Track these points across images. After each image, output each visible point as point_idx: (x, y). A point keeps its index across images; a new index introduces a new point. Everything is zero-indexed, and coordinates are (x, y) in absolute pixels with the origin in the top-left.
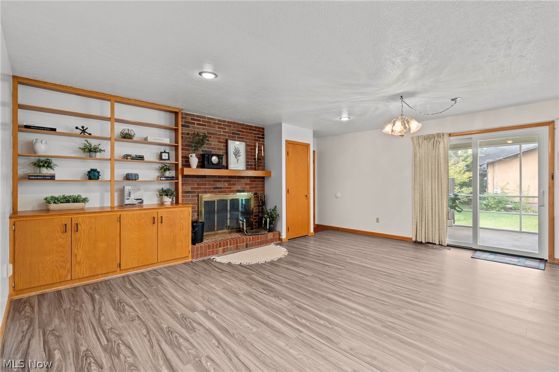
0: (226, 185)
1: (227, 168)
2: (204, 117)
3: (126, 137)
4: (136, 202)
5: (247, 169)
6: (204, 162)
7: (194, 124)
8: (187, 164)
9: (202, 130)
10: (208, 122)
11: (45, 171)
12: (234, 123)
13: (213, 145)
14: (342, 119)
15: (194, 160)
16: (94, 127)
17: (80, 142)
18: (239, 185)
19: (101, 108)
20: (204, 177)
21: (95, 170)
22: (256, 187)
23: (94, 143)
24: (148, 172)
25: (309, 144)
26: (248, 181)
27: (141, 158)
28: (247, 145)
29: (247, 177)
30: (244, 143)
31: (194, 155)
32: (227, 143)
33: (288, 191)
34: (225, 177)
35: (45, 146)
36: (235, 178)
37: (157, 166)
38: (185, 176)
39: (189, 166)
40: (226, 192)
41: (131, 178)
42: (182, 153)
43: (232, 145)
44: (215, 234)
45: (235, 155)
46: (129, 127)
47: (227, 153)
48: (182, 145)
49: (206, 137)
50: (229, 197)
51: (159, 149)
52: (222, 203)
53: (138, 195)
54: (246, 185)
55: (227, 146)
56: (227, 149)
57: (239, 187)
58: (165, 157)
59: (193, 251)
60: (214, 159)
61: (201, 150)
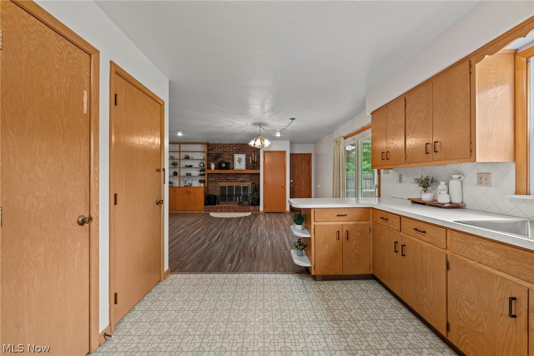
0: (234, 178)
1: (233, 169)
2: (221, 144)
3: (187, 158)
4: (188, 185)
5: (246, 169)
6: (219, 167)
7: (215, 148)
8: (209, 168)
9: (220, 151)
10: (223, 146)
12: (239, 144)
13: (226, 157)
14: (277, 135)
15: (213, 166)
16: (176, 155)
17: (172, 161)
18: (241, 178)
19: (176, 148)
20: (221, 174)
21: (176, 172)
22: (255, 180)
23: (175, 161)
24: (195, 173)
25: (286, 151)
26: (248, 176)
27: (191, 166)
28: (246, 155)
29: (247, 174)
30: (245, 155)
31: (213, 163)
32: (233, 155)
33: (265, 182)
34: (233, 174)
36: (239, 174)
37: (199, 169)
38: (209, 174)
39: (211, 169)
40: (233, 182)
41: (189, 175)
42: (208, 163)
43: (237, 157)
44: (227, 203)
45: (239, 162)
46: (187, 154)
47: (233, 161)
48: (208, 159)
49: (222, 154)
50: (234, 184)
51: (200, 162)
52: (231, 188)
53: (189, 182)
54: (247, 178)
55: (233, 157)
56: (233, 159)
57: (242, 180)
58: (202, 165)
59: (204, 208)
60: (223, 165)
61: (219, 161)
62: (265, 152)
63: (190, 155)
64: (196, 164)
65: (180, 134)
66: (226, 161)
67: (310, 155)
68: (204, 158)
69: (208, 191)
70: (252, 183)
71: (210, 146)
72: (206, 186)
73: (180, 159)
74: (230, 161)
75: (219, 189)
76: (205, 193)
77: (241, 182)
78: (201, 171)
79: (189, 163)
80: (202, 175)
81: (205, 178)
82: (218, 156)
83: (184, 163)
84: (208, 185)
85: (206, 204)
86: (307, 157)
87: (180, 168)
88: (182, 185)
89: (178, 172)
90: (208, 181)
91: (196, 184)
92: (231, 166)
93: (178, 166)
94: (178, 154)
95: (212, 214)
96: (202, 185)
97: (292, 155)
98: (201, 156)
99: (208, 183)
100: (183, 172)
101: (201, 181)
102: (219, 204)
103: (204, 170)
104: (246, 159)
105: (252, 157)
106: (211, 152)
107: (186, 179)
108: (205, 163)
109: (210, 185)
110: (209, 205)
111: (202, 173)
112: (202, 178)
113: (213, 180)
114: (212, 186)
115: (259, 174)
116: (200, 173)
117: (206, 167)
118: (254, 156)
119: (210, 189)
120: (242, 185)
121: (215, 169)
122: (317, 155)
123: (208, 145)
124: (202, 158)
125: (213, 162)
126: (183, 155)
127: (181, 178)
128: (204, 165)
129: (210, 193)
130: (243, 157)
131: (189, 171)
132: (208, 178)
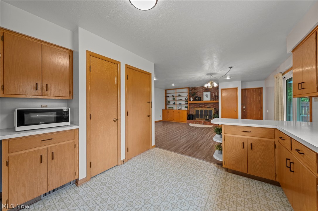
0: (203, 105)
1: (203, 100)
3: (180, 96)
4: (180, 109)
5: (211, 100)
6: (195, 100)
7: (193, 89)
8: (190, 100)
9: (196, 91)
10: (197, 88)
11: (169, 103)
13: (199, 94)
14: (227, 78)
15: (192, 99)
16: (175, 95)
17: (173, 98)
19: (175, 91)
20: (196, 103)
22: (216, 106)
23: (174, 98)
24: (183, 103)
25: (238, 88)
26: (212, 104)
27: (181, 100)
28: (211, 92)
29: (212, 103)
32: (203, 93)
33: (222, 108)
34: (203, 103)
35: (168, 99)
36: (206, 103)
37: (185, 101)
38: (190, 103)
39: (190, 101)
40: (203, 107)
41: (180, 104)
42: (189, 98)
43: (205, 93)
44: (199, 119)
45: (206, 96)
46: (179, 94)
47: (203, 96)
48: (189, 96)
49: (197, 92)
50: (204, 109)
51: (185, 97)
52: (202, 111)
53: (180, 107)
54: (211, 105)
55: (203, 94)
56: (203, 95)
57: (208, 106)
58: (186, 99)
59: (187, 121)
60: (197, 98)
61: (195, 96)
62: (222, 90)
63: (181, 94)
64: (183, 98)
65: (173, 85)
66: (199, 96)
67: (261, 89)
68: (187, 95)
69: (189, 112)
70: (215, 109)
71: (190, 89)
72: (188, 109)
73: (176, 97)
74: (201, 96)
75: (195, 111)
76: (187, 113)
77: (208, 107)
78: (186, 102)
79: (180, 98)
80: (186, 104)
81: (187, 105)
82: (195, 94)
83: (178, 98)
84: (189, 109)
85: (188, 119)
86: (258, 90)
87: (176, 101)
88: (177, 109)
89: (175, 102)
90: (189, 107)
91: (184, 108)
92: (202, 99)
93: (175, 100)
94: (175, 94)
95: (191, 125)
96: (186, 109)
97: (243, 90)
98: (186, 94)
99: (189, 108)
100: (178, 103)
101: (186, 107)
102: (195, 119)
103: (187, 102)
104: (211, 94)
105: (214, 93)
106: (191, 92)
107: (179, 106)
108: (188, 97)
109: (191, 109)
110: (190, 119)
111: (187, 103)
112: (187, 106)
113: (192, 106)
114: (191, 110)
115: (218, 103)
116: (185, 103)
117: (188, 100)
118: (216, 92)
119: (190, 111)
120: (208, 109)
121: (193, 101)
122: (267, 88)
123: (189, 88)
124: (186, 95)
125: (192, 97)
126: (177, 94)
127: (177, 106)
128: (187, 99)
129: (191, 113)
130: (209, 93)
131: (180, 102)
132: (189, 105)
